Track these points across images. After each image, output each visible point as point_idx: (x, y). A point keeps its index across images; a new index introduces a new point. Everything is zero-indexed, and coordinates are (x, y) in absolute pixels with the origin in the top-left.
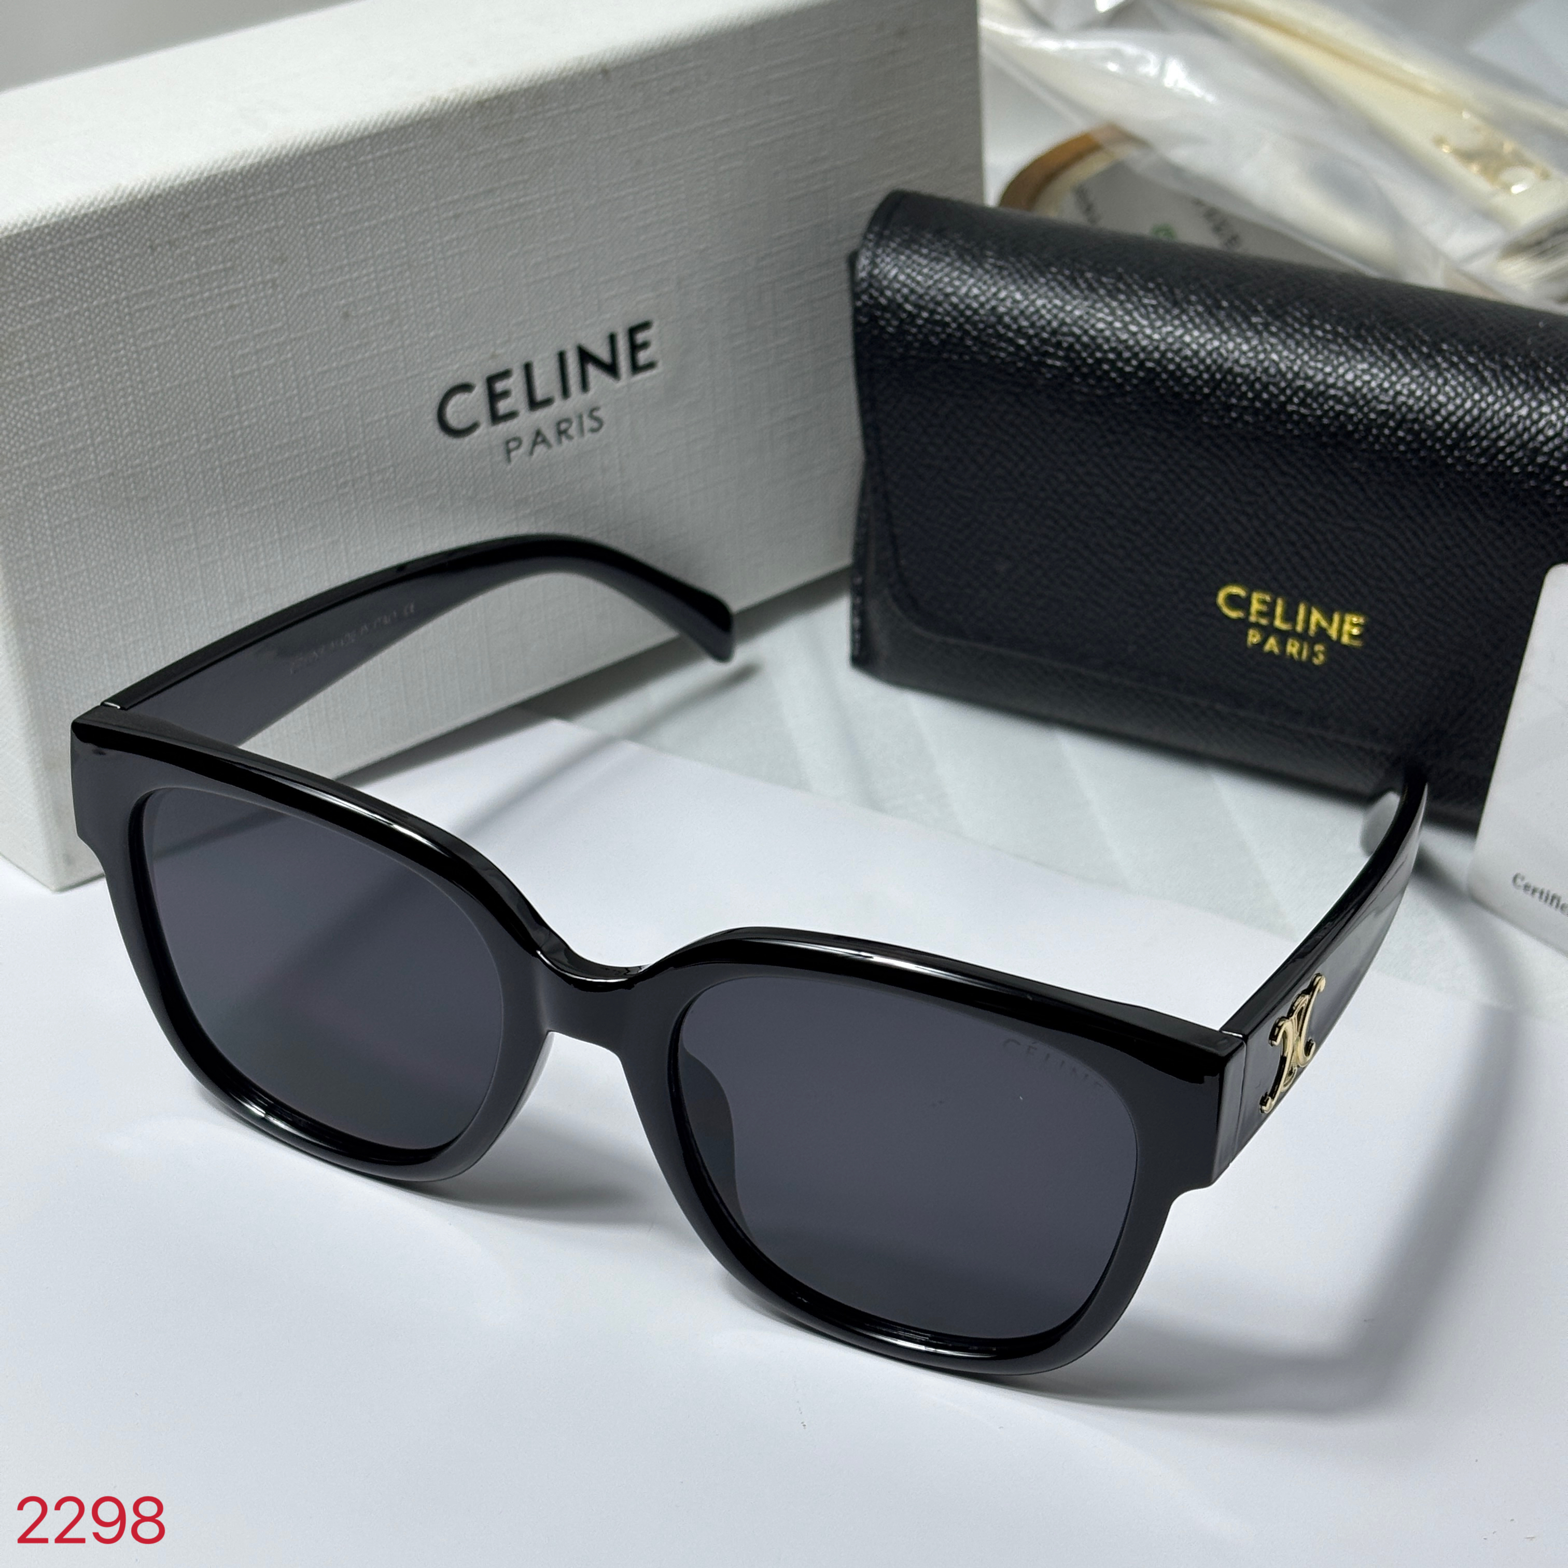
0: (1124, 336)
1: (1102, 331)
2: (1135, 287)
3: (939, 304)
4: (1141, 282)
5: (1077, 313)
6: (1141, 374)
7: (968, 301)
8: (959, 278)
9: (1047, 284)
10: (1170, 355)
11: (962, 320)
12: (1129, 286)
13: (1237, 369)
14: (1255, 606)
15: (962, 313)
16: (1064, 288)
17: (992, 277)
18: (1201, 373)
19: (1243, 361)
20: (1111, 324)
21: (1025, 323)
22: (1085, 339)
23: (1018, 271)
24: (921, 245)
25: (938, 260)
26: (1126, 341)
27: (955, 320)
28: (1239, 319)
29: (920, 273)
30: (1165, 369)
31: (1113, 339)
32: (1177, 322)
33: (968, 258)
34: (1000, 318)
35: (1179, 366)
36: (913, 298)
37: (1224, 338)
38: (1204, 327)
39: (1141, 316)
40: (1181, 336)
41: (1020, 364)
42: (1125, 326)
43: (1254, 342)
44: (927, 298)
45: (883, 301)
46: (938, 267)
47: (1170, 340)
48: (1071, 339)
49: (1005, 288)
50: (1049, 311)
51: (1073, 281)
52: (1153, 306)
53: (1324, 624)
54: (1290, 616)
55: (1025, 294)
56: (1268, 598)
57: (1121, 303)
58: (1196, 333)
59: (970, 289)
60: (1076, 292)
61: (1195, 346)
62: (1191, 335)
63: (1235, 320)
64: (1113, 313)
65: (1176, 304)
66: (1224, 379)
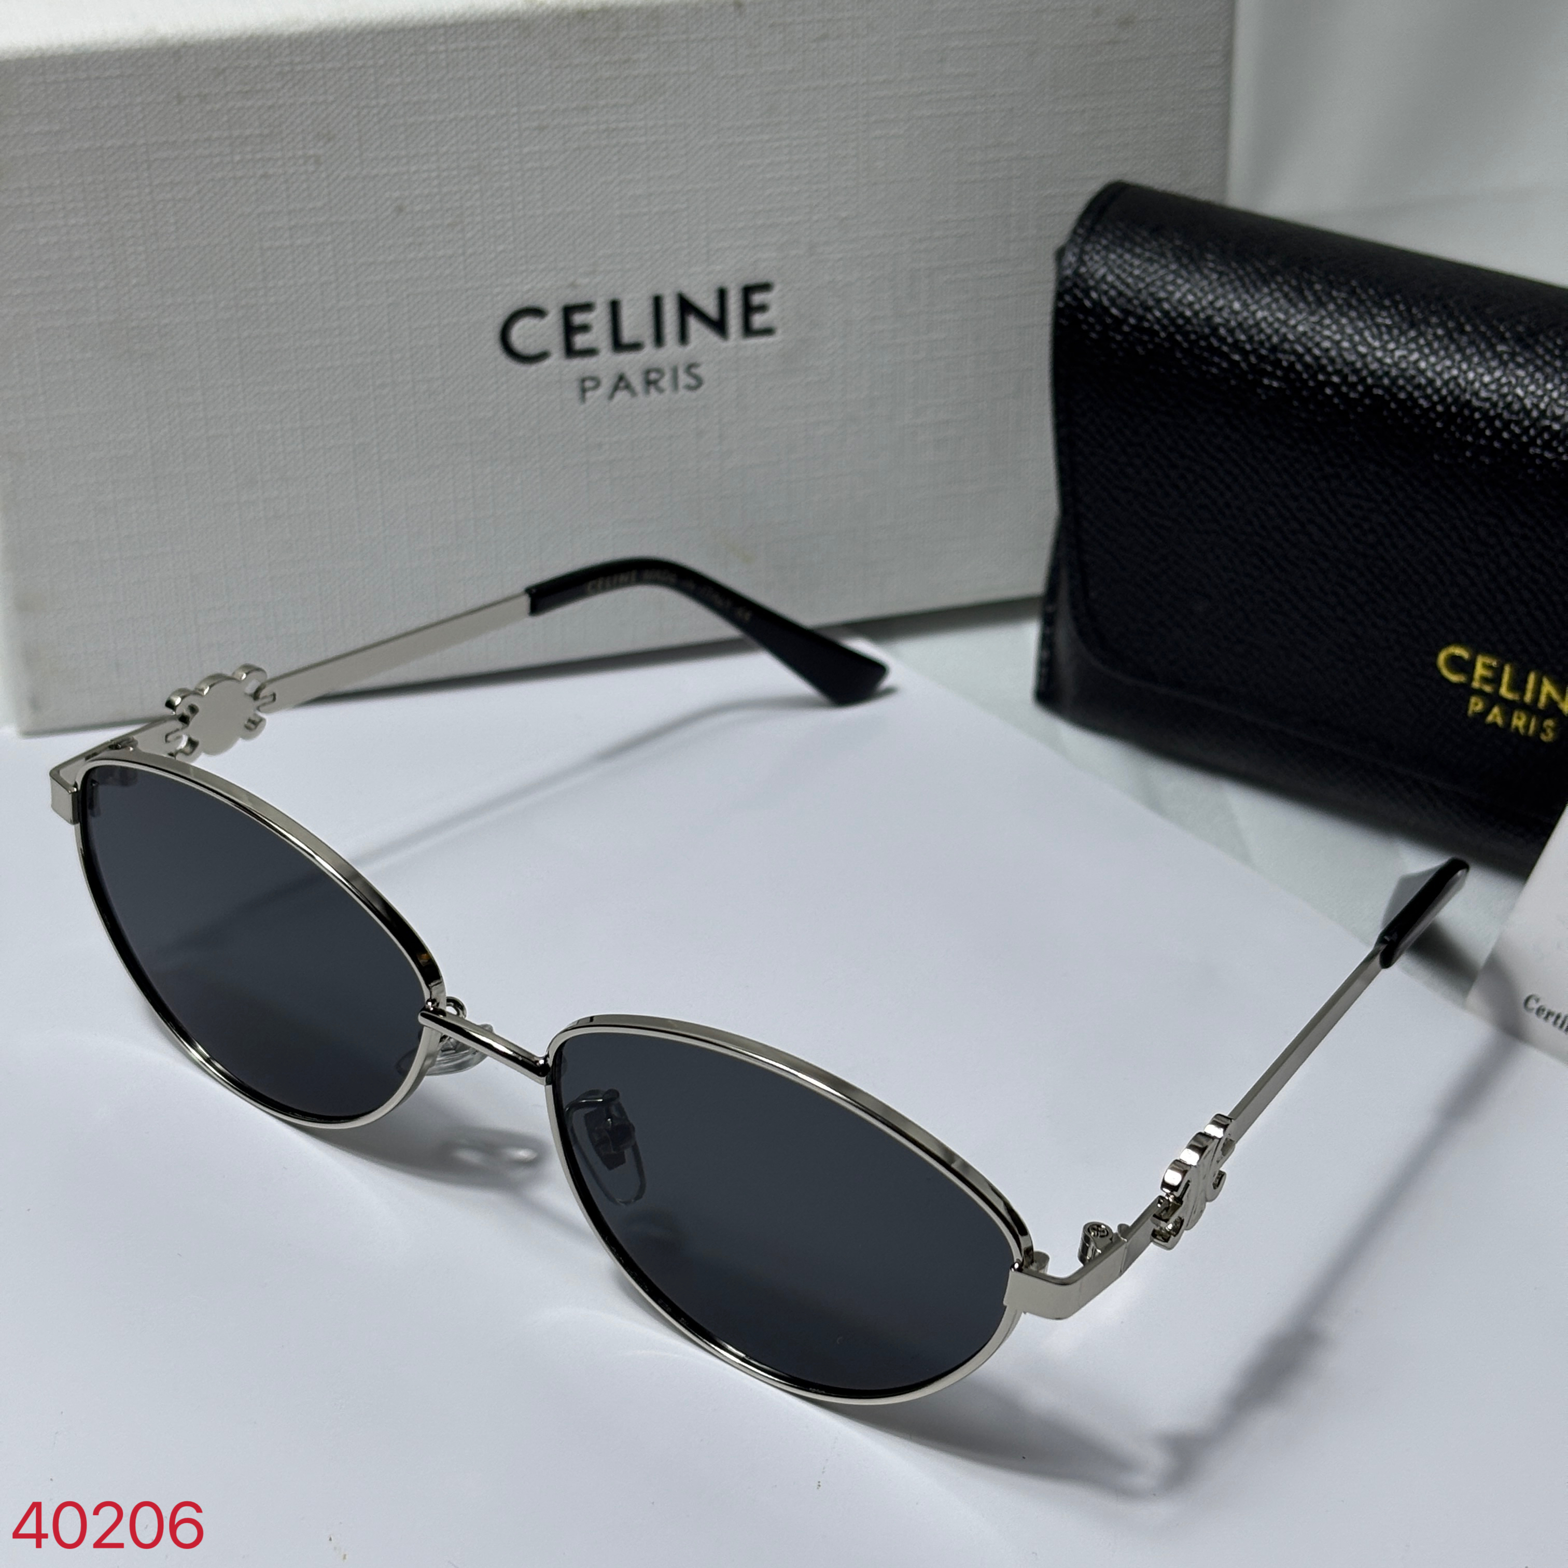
0: (1352, 358)
1: (1327, 350)
2: (1369, 304)
3: (1149, 309)
4: (1377, 298)
5: (1301, 328)
6: (1367, 401)
7: (1181, 309)
8: (1173, 283)
9: (1271, 294)
10: (1401, 382)
11: (1172, 329)
12: (1361, 302)
13: (1476, 403)
14: (1480, 671)
15: (1173, 321)
16: (1290, 300)
17: (1210, 284)
18: (1434, 404)
19: (1483, 394)
20: (1338, 343)
21: (1243, 337)
22: (1308, 359)
23: (1240, 279)
24: (1135, 244)
25: (1150, 260)
26: (1353, 363)
27: (1164, 328)
28: (1483, 346)
29: (1131, 274)
30: (1394, 397)
31: (1339, 360)
32: (1413, 346)
33: (1185, 261)
34: (1215, 329)
35: (1410, 395)
36: (1121, 301)
37: (1464, 366)
38: (1442, 353)
39: (1373, 337)
40: (1416, 362)
41: (1233, 382)
42: (1354, 346)
43: (1498, 374)
44: (1136, 302)
45: (1087, 303)
46: (1151, 269)
47: (1403, 365)
48: (1293, 358)
49: (1224, 296)
50: (1270, 325)
51: (1300, 292)
52: (1387, 326)
53: (1555, 696)
54: (1518, 685)
55: (1245, 305)
56: (1494, 663)
57: (1351, 321)
58: (1433, 359)
59: (1184, 296)
60: (1301, 305)
61: (1430, 374)
62: (1427, 361)
63: (1478, 347)
64: (1341, 331)
65: (1413, 325)
66: (1460, 413)
